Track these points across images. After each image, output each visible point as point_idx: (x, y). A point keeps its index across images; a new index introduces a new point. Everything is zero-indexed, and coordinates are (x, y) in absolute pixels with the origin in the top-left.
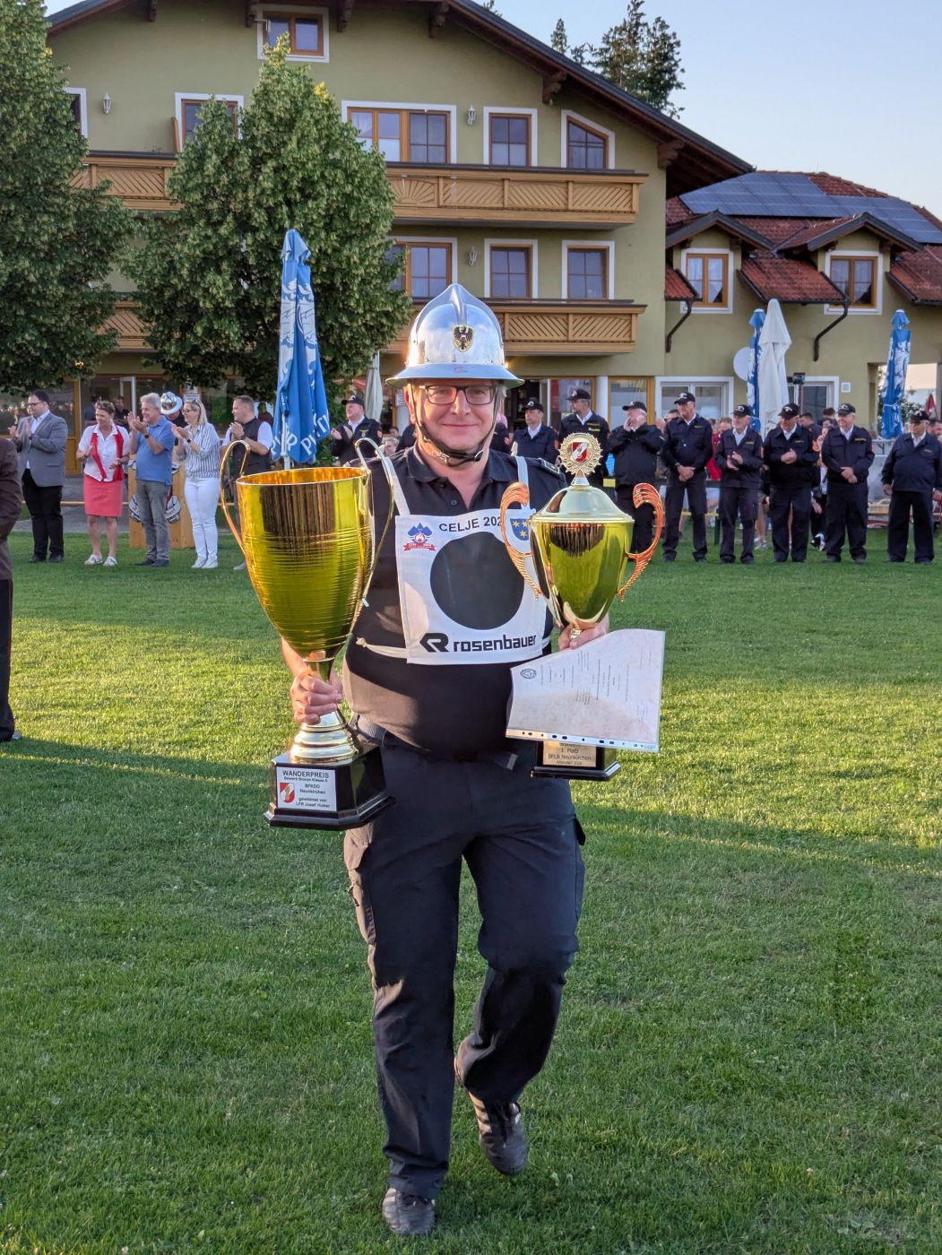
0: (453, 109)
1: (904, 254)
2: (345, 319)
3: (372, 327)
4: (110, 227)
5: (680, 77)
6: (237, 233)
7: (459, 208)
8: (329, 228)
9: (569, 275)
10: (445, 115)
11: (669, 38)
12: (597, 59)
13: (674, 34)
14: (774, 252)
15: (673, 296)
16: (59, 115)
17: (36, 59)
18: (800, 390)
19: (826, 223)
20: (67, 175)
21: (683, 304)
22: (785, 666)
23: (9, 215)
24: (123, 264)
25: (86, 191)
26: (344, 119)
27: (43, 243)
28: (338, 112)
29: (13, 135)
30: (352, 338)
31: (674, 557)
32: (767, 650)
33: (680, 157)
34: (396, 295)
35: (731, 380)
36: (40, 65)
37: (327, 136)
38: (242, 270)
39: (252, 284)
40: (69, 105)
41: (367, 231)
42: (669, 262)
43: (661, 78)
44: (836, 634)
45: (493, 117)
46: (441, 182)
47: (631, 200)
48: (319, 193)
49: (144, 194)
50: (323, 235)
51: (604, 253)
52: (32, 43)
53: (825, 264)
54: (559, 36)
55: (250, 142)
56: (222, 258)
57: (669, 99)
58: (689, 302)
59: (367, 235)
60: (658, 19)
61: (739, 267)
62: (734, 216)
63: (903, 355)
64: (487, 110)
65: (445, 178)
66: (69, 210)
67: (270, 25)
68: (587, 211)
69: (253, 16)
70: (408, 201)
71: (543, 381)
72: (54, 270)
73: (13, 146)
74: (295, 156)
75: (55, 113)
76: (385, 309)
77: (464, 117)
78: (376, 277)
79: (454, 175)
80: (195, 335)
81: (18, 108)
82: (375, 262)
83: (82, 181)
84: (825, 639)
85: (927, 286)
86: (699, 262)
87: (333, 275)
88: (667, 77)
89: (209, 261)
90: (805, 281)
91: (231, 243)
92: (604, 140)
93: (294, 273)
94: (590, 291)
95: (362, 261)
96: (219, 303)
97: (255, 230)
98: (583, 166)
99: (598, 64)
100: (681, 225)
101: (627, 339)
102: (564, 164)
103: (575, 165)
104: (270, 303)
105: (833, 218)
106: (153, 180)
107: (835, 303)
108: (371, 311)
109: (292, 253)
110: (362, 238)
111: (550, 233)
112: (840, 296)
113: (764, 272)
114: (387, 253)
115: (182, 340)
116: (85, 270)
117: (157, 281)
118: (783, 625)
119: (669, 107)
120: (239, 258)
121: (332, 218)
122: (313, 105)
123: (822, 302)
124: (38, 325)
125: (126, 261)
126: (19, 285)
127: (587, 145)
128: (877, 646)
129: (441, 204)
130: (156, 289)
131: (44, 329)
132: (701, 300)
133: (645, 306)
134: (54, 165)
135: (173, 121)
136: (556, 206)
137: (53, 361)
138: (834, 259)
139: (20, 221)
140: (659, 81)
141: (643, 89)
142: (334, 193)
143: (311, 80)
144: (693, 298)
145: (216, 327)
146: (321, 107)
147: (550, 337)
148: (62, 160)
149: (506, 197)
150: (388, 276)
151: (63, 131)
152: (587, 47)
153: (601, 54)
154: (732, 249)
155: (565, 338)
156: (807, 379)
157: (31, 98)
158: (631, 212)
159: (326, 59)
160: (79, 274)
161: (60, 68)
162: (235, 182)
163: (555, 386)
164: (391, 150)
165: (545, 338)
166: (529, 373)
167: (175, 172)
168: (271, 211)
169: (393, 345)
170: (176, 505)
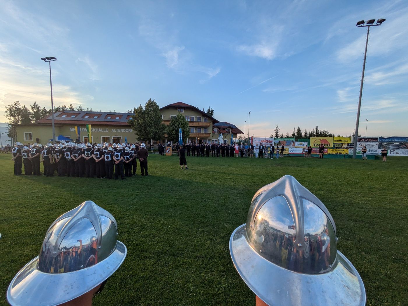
1: (233, 129)
2: (184, 135)
4: (165, 127)
6: (175, 128)
7: (195, 125)
8: (183, 127)
9: (204, 131)
13: (213, 110)
14: (222, 129)
15: (213, 133)
16: (160, 117)
18: (224, 141)
19: (226, 126)
24: (166, 130)
27: (159, 128)
28: (184, 117)
29: (156, 119)
30: (185, 137)
32: (220, 166)
33: (214, 121)
35: (218, 140)
36: (159, 113)
37: (183, 119)
38: (176, 131)
42: (213, 130)
43: (212, 113)
44: (226, 164)
47: (209, 124)
48: (182, 124)
49: (168, 124)
51: (207, 129)
52: (158, 111)
53: (226, 130)
54: (203, 110)
55: (177, 120)
59: (187, 128)
60: (212, 108)
61: (219, 130)
62: (218, 126)
64: (197, 117)
66: (161, 125)
67: (179, 109)
68: (206, 125)
69: (177, 109)
70: (190, 124)
72: (160, 131)
74: (180, 121)
76: (188, 134)
77: (195, 117)
79: (194, 122)
83: (162, 123)
86: (215, 130)
87: (184, 131)
89: (173, 130)
90: (224, 131)
93: (180, 132)
94: (206, 132)
95: (186, 130)
96: (174, 134)
98: (205, 122)
100: (214, 126)
101: (209, 136)
104: (178, 134)
109: (180, 130)
111: (203, 127)
113: (221, 131)
114: (189, 129)
115: (171, 137)
116: (162, 131)
119: (213, 116)
123: (226, 133)
124: (158, 135)
126: (157, 132)
127: (206, 120)
129: (193, 125)
130: (168, 132)
133: (211, 133)
134: (160, 122)
135: (170, 118)
136: (203, 125)
137: (159, 138)
139: (157, 127)
142: (184, 124)
144: (215, 133)
145: (173, 136)
149: (199, 124)
150: (188, 131)
151: (161, 119)
153: (207, 111)
155: (204, 136)
157: (158, 116)
158: (209, 126)
159: (183, 112)
161: (161, 113)
162: (175, 123)
163: (203, 140)
164: (189, 120)
165: (202, 136)
166: (201, 139)
167: (170, 122)
168: (178, 126)
169: (189, 137)
170: (170, 152)
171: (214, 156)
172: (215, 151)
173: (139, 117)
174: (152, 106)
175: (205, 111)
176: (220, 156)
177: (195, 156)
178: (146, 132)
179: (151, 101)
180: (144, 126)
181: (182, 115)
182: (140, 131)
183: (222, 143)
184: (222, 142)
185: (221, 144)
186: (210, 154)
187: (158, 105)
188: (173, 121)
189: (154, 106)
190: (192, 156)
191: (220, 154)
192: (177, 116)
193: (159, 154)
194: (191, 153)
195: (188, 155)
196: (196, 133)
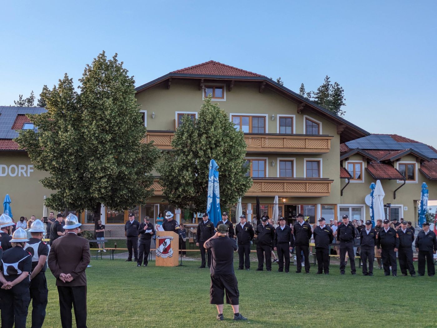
0: (267, 115)
1: (425, 162)
2: (229, 187)
3: (239, 189)
4: (153, 156)
5: (344, 102)
6: (194, 158)
7: (269, 148)
8: (224, 156)
9: (307, 170)
10: (264, 117)
11: (340, 89)
12: (316, 96)
13: (341, 88)
14: (379, 161)
15: (343, 177)
16: (138, 120)
17: (131, 103)
18: (389, 209)
19: (397, 152)
20: (139, 139)
21: (347, 179)
22: (384, 319)
23: (120, 152)
24: (157, 168)
25: (146, 144)
26: (230, 121)
27: (131, 161)
28: (228, 118)
29: (123, 127)
30: (231, 193)
31: (344, 272)
32: (378, 312)
33: (345, 130)
34: (247, 178)
35: (364, 206)
36: (132, 105)
37: (224, 126)
38: (195, 170)
39: (199, 175)
40: (141, 117)
41: (237, 157)
42: (341, 165)
43: (337, 101)
44: (403, 306)
45: (280, 118)
46: (263, 139)
47: (328, 145)
48: (221, 145)
49: (164, 144)
50: (222, 158)
51: (318, 162)
52: (130, 98)
53: (397, 166)
54: (302, 89)
55: (199, 128)
56: (188, 166)
57: (340, 109)
58: (349, 179)
59: (237, 158)
60: (336, 83)
61: (366, 167)
62: (364, 149)
63: (425, 198)
64: (278, 116)
65: (264, 138)
66: (140, 151)
67: (207, 90)
68: (312, 149)
69: (201, 87)
70: (252, 146)
71: (298, 206)
72: (134, 170)
73: (122, 130)
74: (213, 133)
75: (137, 119)
76: (243, 183)
77: (271, 118)
78: (240, 172)
79: (267, 137)
80: (179, 191)
81: (125, 118)
82: (240, 167)
83: (144, 141)
84: (399, 308)
85: (434, 173)
86: (352, 165)
87: (225, 171)
88: (340, 102)
89: (184, 167)
90: (390, 172)
91: (192, 161)
92: (318, 124)
93: (213, 174)
94: (314, 175)
95: (235, 167)
96: (187, 181)
97: (200, 157)
98: (311, 134)
99: (316, 98)
100: (346, 152)
101: (327, 191)
102: (304, 133)
103: (308, 133)
104: (204, 181)
105: (399, 150)
106: (167, 139)
107: (401, 179)
108: (238, 184)
109: (212, 167)
110: (235, 159)
111: (300, 156)
112: (403, 177)
113: (375, 169)
114: (244, 164)
115: (175, 193)
116: (144, 170)
117: (167, 174)
118: (384, 302)
119: (340, 111)
120: (195, 166)
121: (225, 153)
122: (220, 117)
123: (396, 179)
124: (128, 188)
125: (158, 167)
126: (122, 175)
127: (312, 126)
128: (418, 311)
129: (263, 146)
130: (167, 176)
131: (130, 190)
132: (353, 178)
133: (333, 180)
134: (135, 136)
135: (174, 120)
136: (302, 147)
137: (132, 200)
138: (400, 164)
139: (123, 155)
140: (337, 103)
141: (331, 106)
142: (226, 145)
143: (219, 108)
144: (350, 177)
145: (186, 189)
146: (222, 117)
147: (300, 191)
148: (138, 135)
149: (285, 144)
150: (244, 172)
151: (139, 125)
152: (312, 92)
153: (317, 94)
154: (363, 161)
155: (305, 191)
156: (392, 205)
157: (129, 115)
158: (328, 149)
159: (225, 100)
160: (142, 171)
161: (139, 105)
162: (193, 142)
163: (302, 207)
164: (246, 129)
165: (298, 191)
166: (293, 203)
167: (175, 137)
168: (205, 151)
169: (246, 194)
170: (171, 251)
171: (348, 271)
172: (355, 249)
173: (61, 121)
174: (108, 81)
175: (309, 94)
176: (374, 272)
177: (269, 268)
178: (81, 178)
179: (105, 60)
180: (77, 151)
181: (222, 109)
182: (60, 172)
183: (383, 218)
184: (380, 215)
185: (376, 224)
186: (332, 263)
187: (130, 75)
188: (186, 135)
189: (116, 78)
190: (260, 269)
191: (376, 266)
192: (202, 114)
193: (130, 259)
194: (254, 259)
195: (245, 264)
196: (273, 181)
